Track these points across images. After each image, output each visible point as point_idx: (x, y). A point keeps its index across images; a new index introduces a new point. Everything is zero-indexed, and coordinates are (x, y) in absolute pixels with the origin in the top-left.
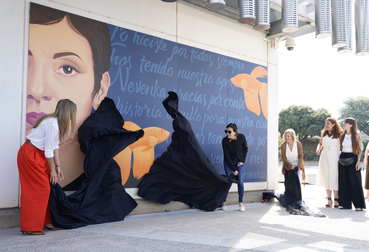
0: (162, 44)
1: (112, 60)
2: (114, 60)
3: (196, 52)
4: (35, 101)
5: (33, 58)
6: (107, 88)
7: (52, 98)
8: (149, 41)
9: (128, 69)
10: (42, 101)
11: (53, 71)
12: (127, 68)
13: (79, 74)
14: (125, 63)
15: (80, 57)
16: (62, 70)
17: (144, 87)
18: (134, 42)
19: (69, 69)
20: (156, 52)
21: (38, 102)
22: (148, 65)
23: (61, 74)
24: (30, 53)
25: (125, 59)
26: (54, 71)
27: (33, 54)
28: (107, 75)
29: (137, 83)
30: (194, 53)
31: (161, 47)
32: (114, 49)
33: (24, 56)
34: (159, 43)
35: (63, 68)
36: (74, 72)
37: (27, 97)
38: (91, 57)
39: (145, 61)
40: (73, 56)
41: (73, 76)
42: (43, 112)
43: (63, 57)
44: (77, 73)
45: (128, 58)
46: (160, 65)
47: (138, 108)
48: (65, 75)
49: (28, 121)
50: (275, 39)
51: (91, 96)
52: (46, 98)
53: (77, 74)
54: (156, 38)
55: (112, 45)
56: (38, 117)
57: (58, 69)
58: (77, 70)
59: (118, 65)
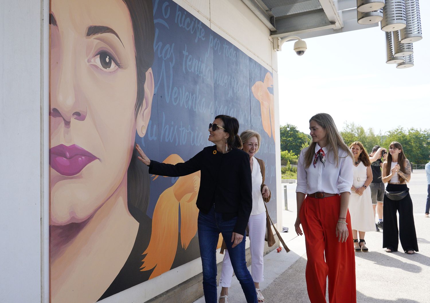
0: (201, 29)
1: (155, 49)
2: (157, 49)
3: (228, 47)
4: (63, 122)
5: (58, 30)
6: (151, 96)
7: (87, 115)
8: (189, 22)
9: (172, 65)
10: (74, 121)
11: (86, 60)
12: (170, 63)
13: (120, 69)
14: (168, 56)
15: (120, 37)
16: (97, 61)
17: (187, 95)
18: (176, 22)
19: (107, 60)
20: (196, 41)
21: (67, 123)
22: (190, 61)
23: (96, 67)
24: (52, 20)
25: (168, 49)
26: (89, 61)
27: (58, 23)
28: (150, 73)
29: (180, 89)
30: (226, 48)
31: (200, 34)
32: (157, 29)
33: (42, 26)
34: (198, 28)
35: (99, 56)
36: (113, 65)
37: (50, 114)
38: (133, 41)
39: (187, 54)
40: (112, 34)
41: (113, 72)
42: (74, 145)
43: (99, 35)
44: (117, 67)
45: (171, 47)
46: (200, 62)
47: (183, 131)
48: (103, 70)
49: (52, 163)
50: (279, 39)
51: (134, 111)
52: (79, 116)
53: (117, 69)
54: (196, 19)
55: (155, 21)
56: (68, 154)
57: (93, 58)
58: (117, 61)
59: (162, 57)
